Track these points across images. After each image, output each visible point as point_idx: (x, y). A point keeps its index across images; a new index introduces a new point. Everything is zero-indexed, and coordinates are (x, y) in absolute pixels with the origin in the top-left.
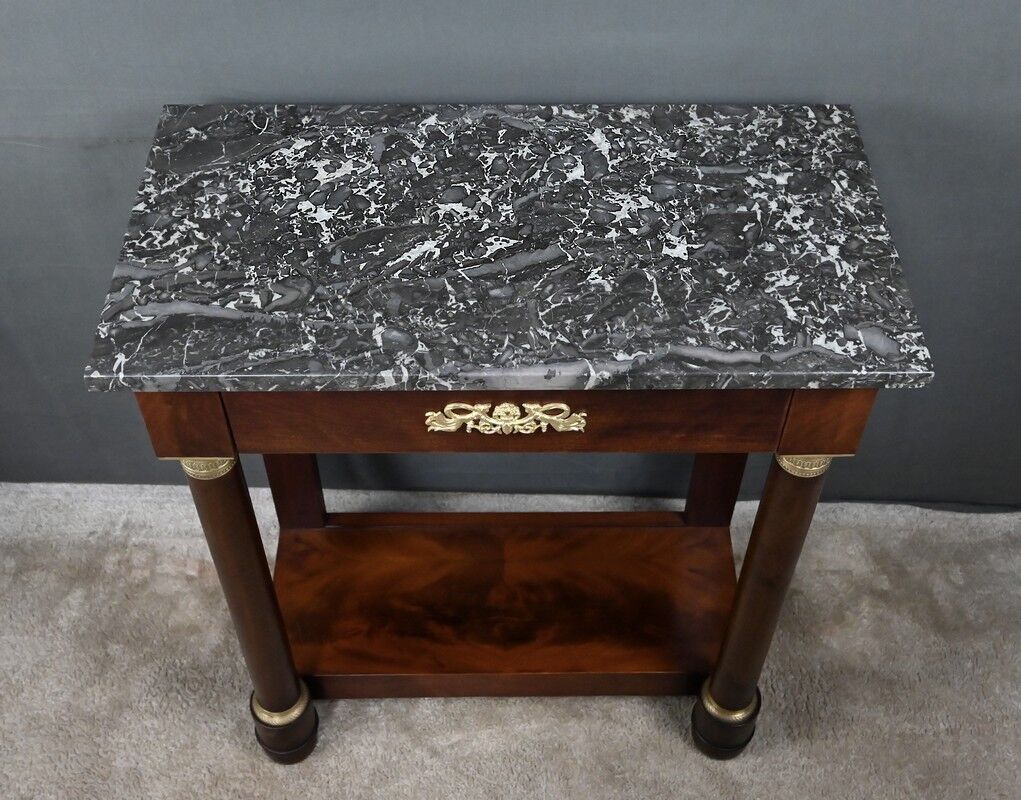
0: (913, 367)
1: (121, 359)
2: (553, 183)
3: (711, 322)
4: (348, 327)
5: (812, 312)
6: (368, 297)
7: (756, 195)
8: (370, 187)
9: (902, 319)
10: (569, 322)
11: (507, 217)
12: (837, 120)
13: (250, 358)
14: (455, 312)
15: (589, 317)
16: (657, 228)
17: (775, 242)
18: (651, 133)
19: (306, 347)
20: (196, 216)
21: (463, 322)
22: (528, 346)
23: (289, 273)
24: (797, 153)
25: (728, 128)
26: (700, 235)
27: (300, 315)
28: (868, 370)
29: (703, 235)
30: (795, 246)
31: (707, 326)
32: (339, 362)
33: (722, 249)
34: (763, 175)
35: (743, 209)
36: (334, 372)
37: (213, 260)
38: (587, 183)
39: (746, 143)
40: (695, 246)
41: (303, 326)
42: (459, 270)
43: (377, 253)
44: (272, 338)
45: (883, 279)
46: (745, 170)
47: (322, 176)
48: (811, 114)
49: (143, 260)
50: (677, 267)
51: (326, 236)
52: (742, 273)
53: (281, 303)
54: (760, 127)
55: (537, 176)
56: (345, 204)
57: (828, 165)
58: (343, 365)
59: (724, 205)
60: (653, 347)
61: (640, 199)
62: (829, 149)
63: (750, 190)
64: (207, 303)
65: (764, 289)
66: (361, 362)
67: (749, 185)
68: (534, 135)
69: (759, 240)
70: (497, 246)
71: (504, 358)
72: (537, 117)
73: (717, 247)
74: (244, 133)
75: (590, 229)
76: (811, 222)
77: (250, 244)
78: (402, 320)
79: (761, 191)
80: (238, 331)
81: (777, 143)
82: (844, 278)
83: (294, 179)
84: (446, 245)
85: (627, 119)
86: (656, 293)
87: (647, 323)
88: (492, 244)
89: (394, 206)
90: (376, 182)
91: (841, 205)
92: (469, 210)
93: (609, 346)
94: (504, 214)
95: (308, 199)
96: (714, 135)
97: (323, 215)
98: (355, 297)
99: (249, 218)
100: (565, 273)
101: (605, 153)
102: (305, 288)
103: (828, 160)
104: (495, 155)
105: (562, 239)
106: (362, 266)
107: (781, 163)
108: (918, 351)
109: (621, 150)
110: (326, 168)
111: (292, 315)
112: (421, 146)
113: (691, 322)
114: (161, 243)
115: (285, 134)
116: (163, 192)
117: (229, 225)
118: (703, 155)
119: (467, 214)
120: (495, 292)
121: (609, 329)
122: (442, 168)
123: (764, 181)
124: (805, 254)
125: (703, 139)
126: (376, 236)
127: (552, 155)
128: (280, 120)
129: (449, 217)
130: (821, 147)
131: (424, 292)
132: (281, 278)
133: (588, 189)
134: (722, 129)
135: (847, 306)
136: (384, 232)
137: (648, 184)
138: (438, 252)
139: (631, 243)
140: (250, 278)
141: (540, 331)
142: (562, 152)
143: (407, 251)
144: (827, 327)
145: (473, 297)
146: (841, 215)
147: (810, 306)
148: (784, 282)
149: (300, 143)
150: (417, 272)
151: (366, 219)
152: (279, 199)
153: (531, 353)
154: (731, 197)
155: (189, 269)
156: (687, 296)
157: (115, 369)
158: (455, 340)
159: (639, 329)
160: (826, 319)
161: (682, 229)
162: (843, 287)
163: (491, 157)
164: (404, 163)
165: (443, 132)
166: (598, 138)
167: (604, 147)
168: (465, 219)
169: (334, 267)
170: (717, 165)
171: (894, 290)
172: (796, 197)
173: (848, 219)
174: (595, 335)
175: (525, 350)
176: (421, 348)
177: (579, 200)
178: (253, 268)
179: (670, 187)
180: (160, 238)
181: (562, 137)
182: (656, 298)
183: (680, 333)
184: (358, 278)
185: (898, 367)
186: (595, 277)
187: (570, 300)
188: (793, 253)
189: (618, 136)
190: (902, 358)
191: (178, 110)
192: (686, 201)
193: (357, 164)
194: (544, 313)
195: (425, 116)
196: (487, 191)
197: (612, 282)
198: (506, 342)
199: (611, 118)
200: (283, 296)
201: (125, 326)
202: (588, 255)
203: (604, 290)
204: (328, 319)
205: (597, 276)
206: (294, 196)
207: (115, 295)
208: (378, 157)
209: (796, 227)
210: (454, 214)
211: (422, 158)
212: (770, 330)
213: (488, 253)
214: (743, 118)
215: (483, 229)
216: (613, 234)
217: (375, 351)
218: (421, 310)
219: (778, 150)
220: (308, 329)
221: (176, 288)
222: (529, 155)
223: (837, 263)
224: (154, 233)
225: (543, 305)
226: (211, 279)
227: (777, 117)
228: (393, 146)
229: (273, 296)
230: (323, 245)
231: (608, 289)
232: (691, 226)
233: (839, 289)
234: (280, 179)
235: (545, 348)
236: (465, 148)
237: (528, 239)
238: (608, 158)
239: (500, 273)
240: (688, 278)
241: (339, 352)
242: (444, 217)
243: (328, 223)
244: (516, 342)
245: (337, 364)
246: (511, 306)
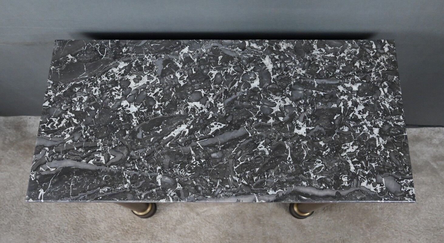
0: (406, 199)
1: (42, 192)
2: (244, 89)
3: (314, 173)
4: (145, 175)
5: (363, 167)
6: (154, 158)
7: (342, 97)
8: (155, 92)
9: (404, 172)
10: (248, 172)
11: (221, 110)
12: (386, 49)
13: (100, 192)
14: (195, 166)
15: (257, 169)
16: (293, 117)
17: (348, 126)
18: (293, 58)
19: (126, 186)
20: (73, 109)
21: (199, 172)
22: (228, 186)
23: (117, 144)
24: (365, 71)
25: (332, 55)
26: (313, 122)
27: (123, 168)
28: (385, 200)
29: (315, 121)
30: (358, 128)
31: (312, 175)
32: (141, 194)
33: (323, 130)
34: (346, 85)
35: (335, 106)
36: (139, 200)
37: (82, 136)
38: (260, 89)
39: (340, 64)
40: (310, 128)
41: (124, 174)
42: (197, 142)
43: (159, 132)
44: (110, 181)
45: (398, 148)
46: (338, 82)
47: (133, 85)
48: (374, 46)
49: (49, 136)
50: (301, 140)
51: (135, 122)
52: (331, 144)
53: (114, 161)
54: (348, 54)
55: (236, 85)
56: (144, 102)
57: (379, 78)
58: (143, 196)
59: (326, 103)
60: (286, 186)
61: (286, 100)
62: (381, 69)
63: (339, 94)
64: (80, 161)
65: (341, 153)
66: (151, 195)
67: (339, 91)
68: (236, 59)
69: (341, 125)
70: (216, 128)
71: (216, 193)
72: (238, 48)
73: (320, 129)
74: (94, 58)
75: (260, 117)
76: (367, 114)
77: (99, 126)
78: (170, 171)
79: (345, 94)
80: (95, 176)
81: (355, 65)
82: (380, 147)
83: (119, 87)
84: (192, 127)
85: (282, 50)
86: (289, 156)
87: (284, 173)
88: (213, 126)
89: (167, 103)
90: (159, 89)
91: (383, 103)
92: (203, 106)
93: (266, 186)
94: (219, 108)
95: (126, 99)
96: (325, 59)
97: (133, 109)
98: (148, 158)
99: (98, 111)
100: (248, 144)
101: (270, 71)
102: (125, 152)
103: (379, 75)
104: (216, 72)
105: (246, 124)
106: (152, 139)
107: (356, 77)
108: (409, 190)
109: (279, 69)
110: (134, 80)
111: (119, 168)
112: (180, 66)
113: (305, 173)
114: (57, 125)
115: (115, 58)
116: (57, 95)
117: (89, 115)
118: (318, 72)
119: (202, 109)
120: (214, 155)
121: (266, 176)
122: (191, 80)
123: (347, 88)
124: (362, 133)
125: (319, 62)
126: (158, 122)
127: (244, 72)
128: (112, 49)
129: (193, 110)
130: (377, 67)
131: (180, 155)
132: (114, 146)
133: (261, 93)
134: (329, 55)
135: (379, 164)
136: (162, 119)
137: (290, 90)
138: (187, 130)
139: (280, 126)
140: (99, 146)
141: (234, 178)
142: (249, 70)
143: (173, 130)
144: (369, 176)
145: (203, 158)
146: (382, 109)
147: (362, 164)
148: (351, 150)
149: (122, 65)
150: (177, 143)
151: (154, 111)
152: (112, 99)
153: (229, 190)
154: (330, 98)
155: (71, 141)
156: (304, 158)
157: (39, 198)
158: (195, 183)
159: (280, 176)
160: (368, 171)
161: (305, 118)
162: (379, 153)
163: (214, 73)
164: (172, 77)
165: (191, 57)
166: (267, 61)
167: (270, 67)
168: (201, 111)
169: (139, 140)
170: (325, 78)
171: (402, 154)
172: (361, 98)
173: (385, 111)
174: (259, 181)
175: (227, 188)
176: (179, 187)
177: (256, 100)
178: (100, 140)
179: (301, 92)
180: (57, 122)
181: (250, 60)
182: (289, 158)
183: (299, 179)
184: (150, 146)
185: (399, 199)
186: (261, 147)
187: (249, 160)
188: (356, 132)
189: (277, 60)
190: (402, 194)
191: (62, 43)
192: (308, 101)
193: (150, 78)
194: (236, 167)
195: (183, 47)
196: (212, 94)
197: (269, 149)
198: (218, 184)
199: (274, 49)
200: (115, 157)
201: (43, 174)
202: (258, 133)
203: (265, 154)
204: (136, 170)
205: (263, 146)
206: (119, 97)
207: (37, 156)
208: (159, 73)
209: (360, 117)
210: (196, 108)
211: (181, 74)
212: (341, 177)
213: (211, 132)
214: (340, 49)
215: (209, 118)
216: (271, 121)
217: (158, 189)
218: (179, 165)
219: (355, 69)
220: (127, 176)
221: (65, 152)
222: (233, 72)
223: (377, 139)
224: (54, 119)
225: (236, 162)
226: (81, 147)
227: (356, 48)
228: (167, 66)
229: (110, 157)
230: (134, 127)
231: (267, 153)
232: (309, 116)
233: (376, 154)
234: (113, 86)
235: (236, 187)
236: (202, 67)
237: (230, 124)
238: (272, 74)
239: (217, 143)
240: (305, 147)
241: (141, 189)
242: (191, 111)
243: (136, 114)
244: (223, 184)
245: (140, 196)
246: (221, 163)
